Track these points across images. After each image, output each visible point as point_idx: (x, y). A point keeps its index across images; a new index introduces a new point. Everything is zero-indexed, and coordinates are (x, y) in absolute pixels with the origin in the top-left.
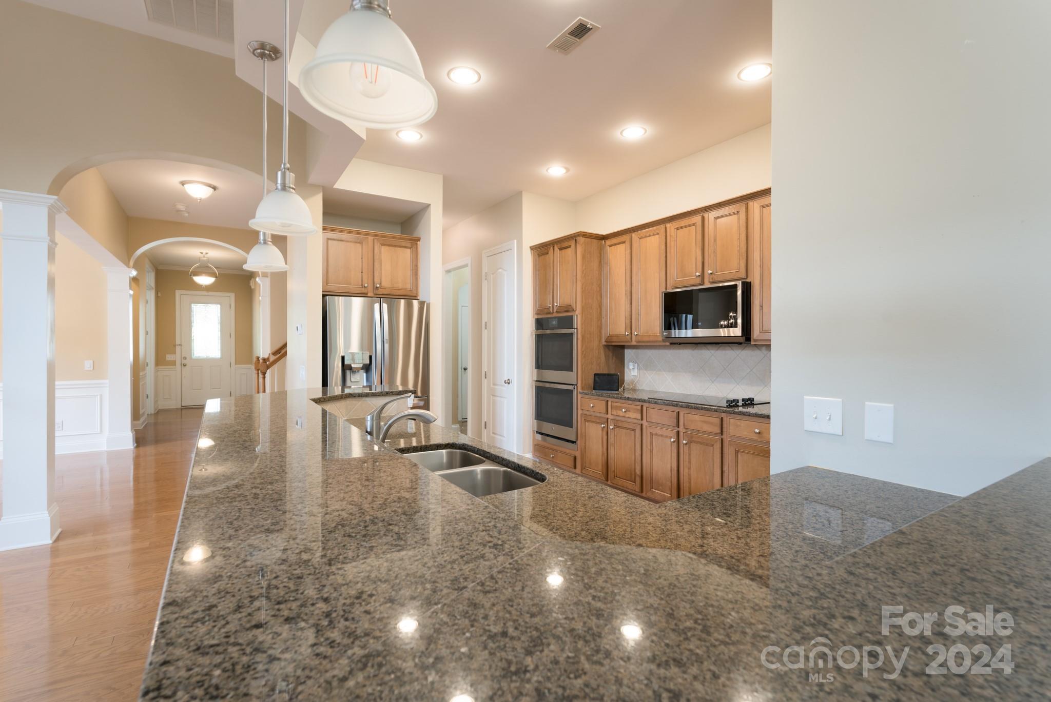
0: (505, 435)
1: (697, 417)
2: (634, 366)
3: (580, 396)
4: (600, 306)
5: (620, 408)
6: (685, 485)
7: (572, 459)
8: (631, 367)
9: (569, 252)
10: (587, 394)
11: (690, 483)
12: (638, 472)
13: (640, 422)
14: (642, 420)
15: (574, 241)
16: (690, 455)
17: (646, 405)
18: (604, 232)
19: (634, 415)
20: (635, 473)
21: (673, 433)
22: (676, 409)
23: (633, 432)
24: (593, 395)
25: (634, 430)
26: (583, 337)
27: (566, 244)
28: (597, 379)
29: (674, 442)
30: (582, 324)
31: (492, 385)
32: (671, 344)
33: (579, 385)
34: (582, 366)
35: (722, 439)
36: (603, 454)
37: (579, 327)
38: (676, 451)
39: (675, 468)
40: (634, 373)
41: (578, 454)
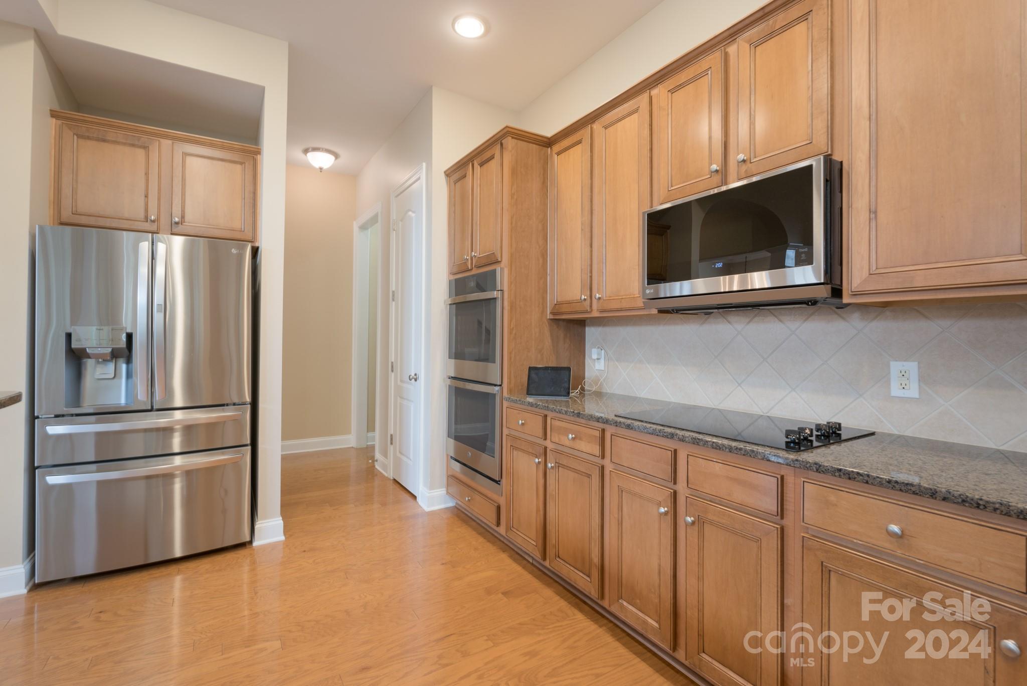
0: (411, 457)
1: (718, 468)
2: (599, 354)
3: (505, 404)
4: (544, 255)
5: (566, 432)
6: (688, 612)
7: (494, 510)
8: (595, 356)
9: (494, 165)
10: (515, 402)
11: (701, 610)
12: (596, 559)
13: (599, 461)
14: (603, 457)
15: (499, 146)
16: (701, 548)
17: (610, 430)
18: (549, 131)
19: (589, 448)
20: (591, 560)
21: (664, 494)
22: (672, 444)
23: (586, 479)
24: (523, 403)
25: (589, 476)
26: (512, 306)
27: (487, 155)
28: (533, 375)
29: (666, 513)
30: (510, 283)
31: (399, 382)
32: (661, 311)
33: (505, 385)
34: (510, 353)
35: (782, 529)
36: (538, 511)
37: (506, 288)
38: (669, 533)
39: (668, 571)
40: (600, 366)
41: (502, 501)
